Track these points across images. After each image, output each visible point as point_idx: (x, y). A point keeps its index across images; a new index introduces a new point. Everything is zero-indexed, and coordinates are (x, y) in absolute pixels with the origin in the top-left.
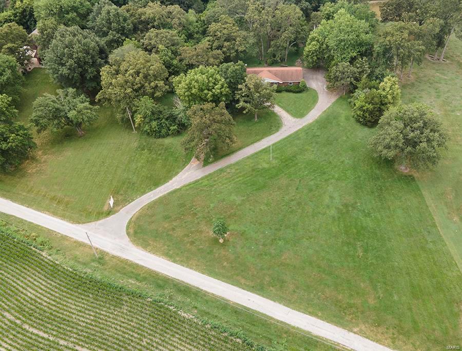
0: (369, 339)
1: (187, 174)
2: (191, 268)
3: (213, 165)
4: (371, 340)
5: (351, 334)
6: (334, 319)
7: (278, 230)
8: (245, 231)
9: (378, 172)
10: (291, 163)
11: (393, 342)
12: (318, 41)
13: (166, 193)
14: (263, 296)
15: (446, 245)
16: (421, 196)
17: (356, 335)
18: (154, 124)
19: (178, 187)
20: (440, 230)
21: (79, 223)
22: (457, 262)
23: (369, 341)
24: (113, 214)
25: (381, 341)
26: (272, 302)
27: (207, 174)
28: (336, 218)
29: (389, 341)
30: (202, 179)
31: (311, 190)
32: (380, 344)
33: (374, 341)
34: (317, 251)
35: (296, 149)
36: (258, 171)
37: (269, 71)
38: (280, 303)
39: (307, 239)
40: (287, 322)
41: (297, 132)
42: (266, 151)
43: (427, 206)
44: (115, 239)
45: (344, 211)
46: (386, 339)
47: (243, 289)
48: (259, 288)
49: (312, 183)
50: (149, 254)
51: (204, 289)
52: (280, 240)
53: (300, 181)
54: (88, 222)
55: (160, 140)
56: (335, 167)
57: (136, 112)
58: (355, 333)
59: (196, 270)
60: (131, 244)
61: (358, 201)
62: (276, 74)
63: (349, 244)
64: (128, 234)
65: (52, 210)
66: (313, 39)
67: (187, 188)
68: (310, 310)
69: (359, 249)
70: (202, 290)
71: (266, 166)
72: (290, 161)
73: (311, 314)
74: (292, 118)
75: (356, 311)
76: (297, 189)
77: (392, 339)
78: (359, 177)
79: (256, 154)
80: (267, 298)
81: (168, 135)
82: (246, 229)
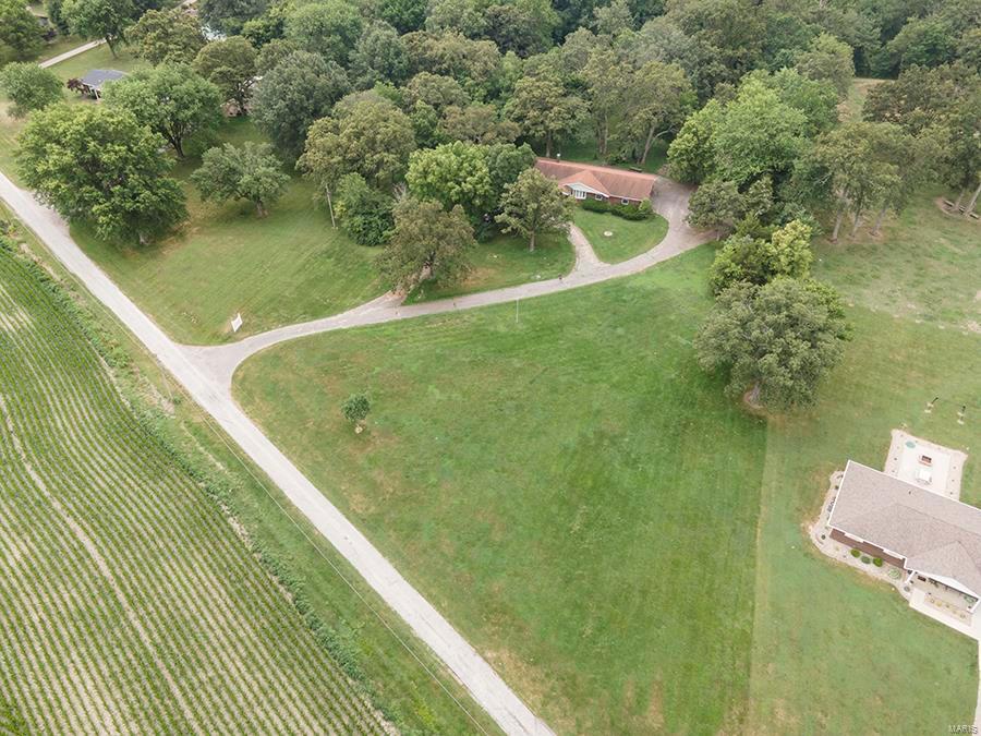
0: (504, 680)
1: (371, 310)
2: (289, 458)
3: (424, 305)
4: (507, 684)
5: (479, 659)
6: (463, 622)
7: (457, 440)
8: (404, 425)
9: (699, 393)
10: (549, 335)
11: (544, 704)
12: (695, 134)
13: (321, 331)
14: (370, 540)
15: (754, 566)
16: (760, 462)
17: (485, 665)
18: (359, 219)
19: (344, 327)
20: (759, 535)
21: (181, 342)
22: (757, 604)
23: (503, 683)
24: (232, 342)
25: (524, 693)
27: (399, 317)
28: (570, 451)
29: (538, 698)
30: (388, 324)
31: (554, 390)
32: (519, 697)
33: (510, 687)
34: (501, 497)
35: (572, 314)
36: (484, 335)
37: (594, 173)
38: (391, 562)
39: (497, 471)
40: (384, 596)
41: (590, 286)
42: (511, 305)
43: (760, 483)
44: (213, 379)
45: (593, 443)
46: (534, 692)
47: (348, 518)
48: (370, 526)
49: (563, 379)
50: (243, 417)
51: (290, 497)
52: (451, 457)
53: (545, 370)
55: (363, 248)
56: (624, 362)
57: (339, 195)
58: (486, 659)
60: (228, 394)
61: (628, 433)
62: (603, 180)
63: (565, 502)
64: (234, 377)
65: (158, 314)
66: (689, 129)
67: (358, 332)
68: (434, 591)
69: (578, 517)
70: (285, 497)
71: (502, 329)
72: (549, 332)
73: (430, 598)
74: (597, 260)
75: (509, 622)
76: (531, 382)
77: (544, 696)
78: (658, 392)
79: (498, 305)
80: (375, 546)
81: (377, 244)
82: (407, 424)
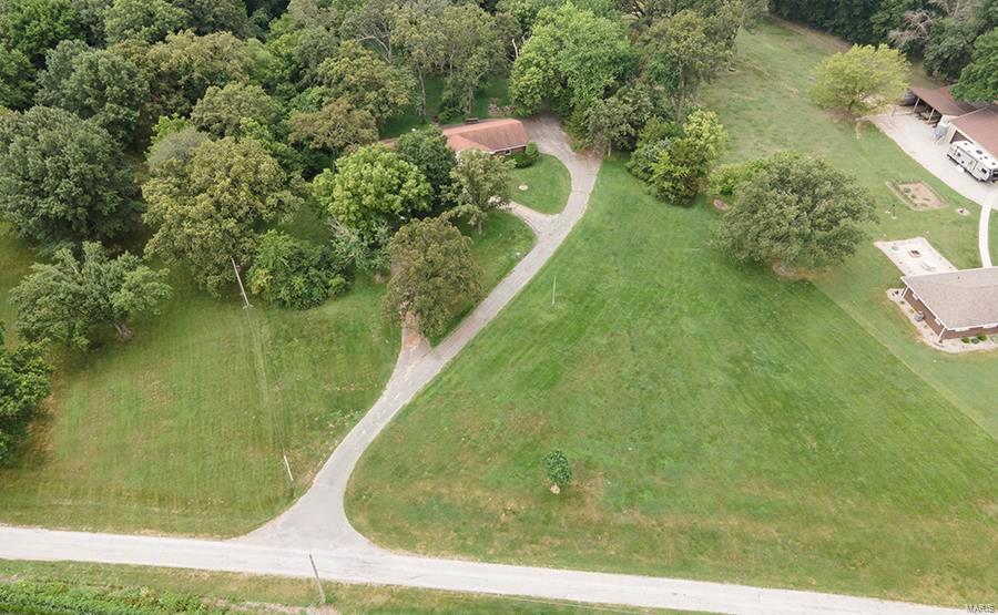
0: (922, 603)
1: (409, 369)
2: (528, 564)
3: (449, 339)
4: (927, 604)
5: (889, 602)
6: (844, 584)
7: (647, 438)
8: (590, 457)
9: (748, 285)
10: (592, 301)
11: (963, 595)
12: (538, 65)
13: (389, 420)
14: (694, 578)
15: (934, 390)
16: (840, 311)
17: (898, 603)
18: (298, 281)
19: (407, 402)
20: (909, 366)
22: (970, 416)
23: (925, 606)
24: (300, 496)
25: (945, 600)
26: (717, 586)
27: (446, 359)
28: (733, 387)
29: (955, 595)
30: (445, 372)
31: (659, 347)
32: (945, 606)
33: (932, 604)
34: (739, 461)
35: (585, 273)
36: (543, 332)
37: (462, 135)
38: (733, 582)
39: (709, 443)
41: (567, 241)
42: (532, 288)
43: (863, 329)
44: (336, 547)
45: (738, 370)
46: (949, 593)
47: (652, 575)
48: (679, 566)
49: (652, 332)
50: (426, 560)
51: (578, 599)
53: (629, 332)
54: (255, 527)
56: (673, 291)
58: (893, 599)
59: (539, 564)
60: (377, 549)
61: (749, 346)
62: (475, 138)
64: (358, 528)
66: (528, 63)
67: (427, 397)
68: (793, 578)
69: (804, 435)
70: (575, 603)
71: (552, 318)
72: (589, 299)
73: (799, 585)
74: (544, 216)
75: (869, 556)
76: (633, 349)
77: (958, 590)
78: (725, 302)
79: (518, 298)
80: (705, 580)
81: (327, 297)
82: (590, 453)
